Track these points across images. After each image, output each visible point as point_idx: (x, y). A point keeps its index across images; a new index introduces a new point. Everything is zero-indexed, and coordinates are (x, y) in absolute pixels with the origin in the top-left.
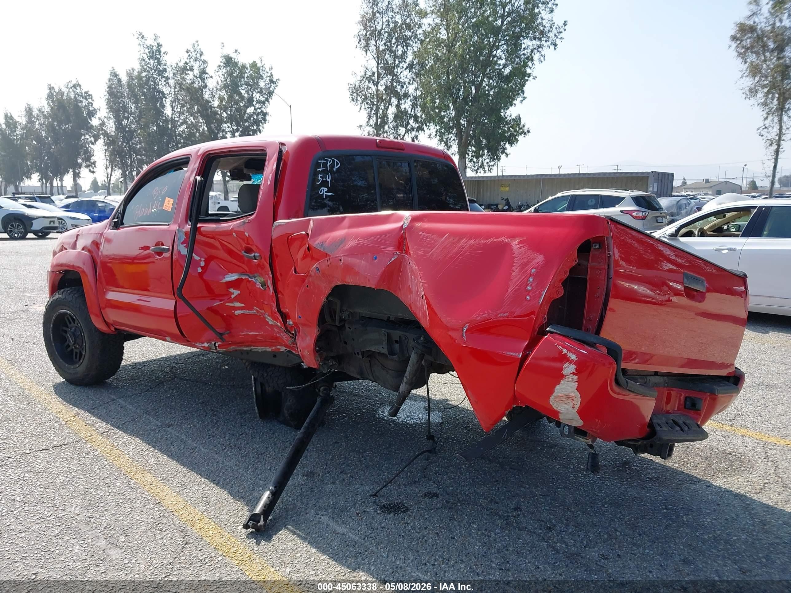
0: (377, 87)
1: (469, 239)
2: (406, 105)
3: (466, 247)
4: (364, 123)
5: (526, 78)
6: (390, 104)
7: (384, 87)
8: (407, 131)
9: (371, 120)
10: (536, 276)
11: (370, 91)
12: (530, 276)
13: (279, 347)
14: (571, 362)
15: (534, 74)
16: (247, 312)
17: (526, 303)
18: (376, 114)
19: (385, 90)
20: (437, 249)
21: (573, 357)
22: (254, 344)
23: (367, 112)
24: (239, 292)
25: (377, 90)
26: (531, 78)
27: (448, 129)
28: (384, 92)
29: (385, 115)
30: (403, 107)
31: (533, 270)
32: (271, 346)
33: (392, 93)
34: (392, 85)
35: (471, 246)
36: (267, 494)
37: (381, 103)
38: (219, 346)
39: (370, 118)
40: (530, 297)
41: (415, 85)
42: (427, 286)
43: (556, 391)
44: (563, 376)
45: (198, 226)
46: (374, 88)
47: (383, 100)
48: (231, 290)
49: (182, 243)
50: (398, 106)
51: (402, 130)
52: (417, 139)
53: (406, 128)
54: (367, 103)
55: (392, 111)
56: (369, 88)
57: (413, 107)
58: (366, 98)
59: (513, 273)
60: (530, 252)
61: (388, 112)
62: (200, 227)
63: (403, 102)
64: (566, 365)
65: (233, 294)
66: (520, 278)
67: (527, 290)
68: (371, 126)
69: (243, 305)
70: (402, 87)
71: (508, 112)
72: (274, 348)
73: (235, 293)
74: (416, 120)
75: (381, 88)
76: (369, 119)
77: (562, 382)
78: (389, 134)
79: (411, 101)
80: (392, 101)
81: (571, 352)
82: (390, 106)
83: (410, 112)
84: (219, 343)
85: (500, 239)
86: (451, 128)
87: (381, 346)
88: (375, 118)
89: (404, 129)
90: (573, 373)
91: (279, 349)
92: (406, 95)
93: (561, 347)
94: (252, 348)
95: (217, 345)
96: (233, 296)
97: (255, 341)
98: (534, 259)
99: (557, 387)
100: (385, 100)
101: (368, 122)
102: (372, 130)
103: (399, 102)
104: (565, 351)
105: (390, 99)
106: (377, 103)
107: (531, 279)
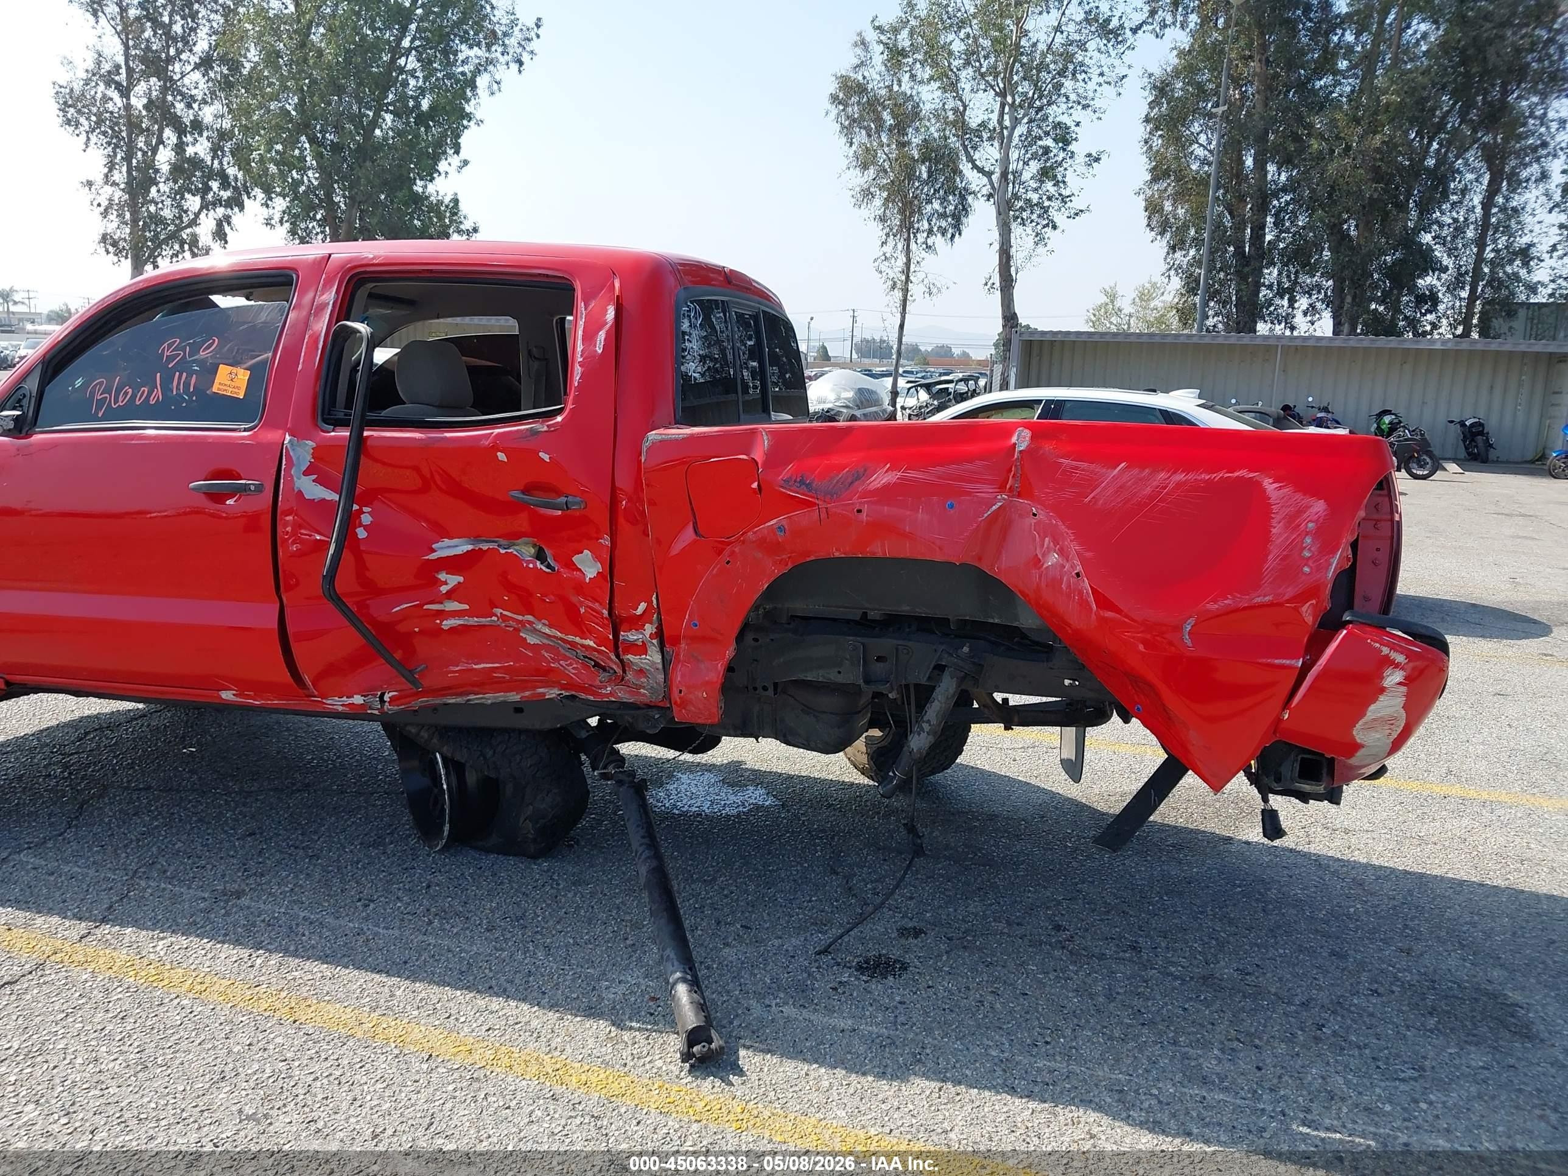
0: (128, 99)
1: (1175, 472)
2: (200, 148)
3: (1171, 486)
4: (99, 178)
5: (465, 122)
6: (160, 141)
7: (145, 101)
8: (205, 206)
9: (116, 172)
10: (1317, 534)
11: (110, 106)
12: (1307, 534)
13: (541, 690)
14: (1397, 666)
15: (479, 115)
16: (474, 621)
17: (1304, 577)
18: (128, 159)
19: (145, 107)
20: (1105, 488)
21: (1400, 658)
22: (476, 689)
23: (106, 152)
24: (461, 579)
25: (128, 107)
26: (472, 123)
27: (308, 210)
28: (144, 113)
29: (149, 164)
30: (190, 151)
31: (1310, 525)
32: (519, 689)
33: (163, 117)
34: (164, 100)
35: (1179, 485)
36: (682, 990)
37: (137, 136)
38: (392, 700)
39: (111, 166)
40: (1311, 568)
41: (217, 107)
42: (1089, 554)
43: (1369, 714)
44: (1382, 690)
45: (366, 434)
46: (119, 101)
47: (142, 131)
48: (442, 576)
49: (306, 473)
50: (180, 148)
51: (193, 203)
52: (229, 224)
53: (203, 198)
54: (104, 133)
55: (164, 158)
56: (106, 99)
57: (216, 150)
58: (100, 122)
59: (1274, 531)
60: (1298, 496)
61: (157, 158)
62: (368, 437)
63: (189, 139)
64: (1389, 671)
65: (445, 583)
66: (1287, 539)
67: (1303, 558)
68: (115, 184)
69: (466, 607)
70: (189, 106)
71: (431, 188)
72: (527, 693)
73: (451, 580)
74: (225, 184)
75: (138, 102)
76: (111, 170)
77: (1382, 698)
78: (160, 205)
79: (208, 138)
80: (165, 135)
81: (1396, 651)
82: (161, 147)
83: (209, 163)
84: (391, 694)
85: (1236, 474)
86: (314, 208)
87: (836, 670)
88: (124, 169)
89: (197, 200)
90: (1400, 684)
91: (544, 694)
92: (197, 126)
93: (1377, 645)
94: (472, 697)
95: (386, 698)
96: (444, 589)
97: (487, 682)
98: (1308, 507)
99: (1372, 707)
100: (148, 130)
101: (106, 176)
102: (118, 194)
103: (179, 138)
104: (1385, 650)
105: (161, 131)
106: (129, 135)
107: (1308, 540)
